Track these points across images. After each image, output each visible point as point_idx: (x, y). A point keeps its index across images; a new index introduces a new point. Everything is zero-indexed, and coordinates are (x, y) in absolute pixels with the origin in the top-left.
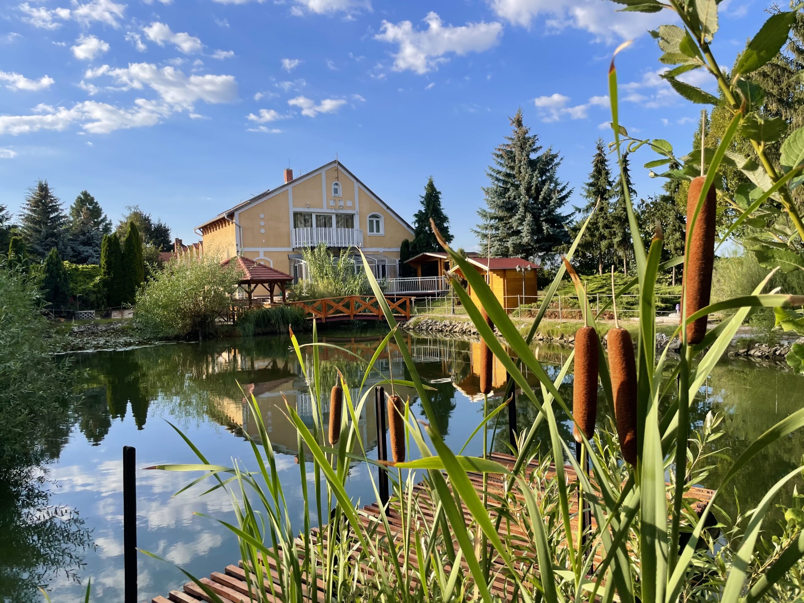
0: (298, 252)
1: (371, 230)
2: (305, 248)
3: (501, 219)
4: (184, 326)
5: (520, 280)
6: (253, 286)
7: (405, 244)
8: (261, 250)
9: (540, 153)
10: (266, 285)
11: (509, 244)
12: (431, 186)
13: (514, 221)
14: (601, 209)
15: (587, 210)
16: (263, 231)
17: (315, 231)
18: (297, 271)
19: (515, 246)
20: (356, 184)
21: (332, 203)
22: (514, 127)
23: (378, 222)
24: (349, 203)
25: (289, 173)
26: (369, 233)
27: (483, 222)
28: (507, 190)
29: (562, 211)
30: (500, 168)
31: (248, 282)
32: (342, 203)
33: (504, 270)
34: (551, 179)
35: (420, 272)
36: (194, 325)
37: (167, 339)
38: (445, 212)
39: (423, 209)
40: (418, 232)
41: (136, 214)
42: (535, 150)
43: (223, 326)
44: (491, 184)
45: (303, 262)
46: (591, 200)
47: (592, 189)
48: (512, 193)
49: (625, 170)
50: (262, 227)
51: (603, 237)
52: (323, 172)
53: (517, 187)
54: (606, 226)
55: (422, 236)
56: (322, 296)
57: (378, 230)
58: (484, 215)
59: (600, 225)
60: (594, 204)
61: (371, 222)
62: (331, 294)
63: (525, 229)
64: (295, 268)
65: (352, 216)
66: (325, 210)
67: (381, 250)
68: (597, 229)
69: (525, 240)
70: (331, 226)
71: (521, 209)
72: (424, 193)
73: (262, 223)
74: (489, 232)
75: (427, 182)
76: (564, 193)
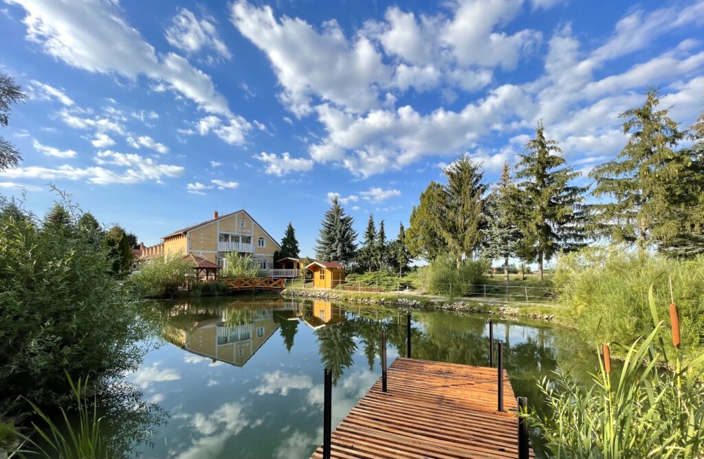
0: (222, 254)
1: (259, 245)
2: (226, 252)
3: (327, 244)
4: (161, 291)
5: (339, 273)
6: (200, 270)
7: (276, 253)
8: (201, 252)
9: (344, 216)
10: (205, 270)
11: (331, 256)
12: (290, 226)
13: (333, 246)
14: (371, 243)
15: (365, 243)
16: (202, 242)
17: (230, 244)
18: (220, 263)
19: (334, 257)
20: (253, 222)
21: (240, 230)
22: (334, 204)
23: (263, 241)
24: (249, 231)
25: (216, 214)
26: (258, 247)
27: (318, 245)
28: (330, 232)
29: (354, 243)
30: (327, 222)
31: (197, 269)
32: (245, 231)
33: (332, 268)
34: (349, 228)
35: (284, 267)
36: (167, 290)
37: (150, 297)
38: (296, 239)
39: (286, 237)
40: (283, 247)
41: (116, 228)
42: (342, 215)
43: (183, 291)
44: (322, 228)
45: (224, 259)
46: (367, 239)
47: (368, 235)
48: (332, 233)
49: (382, 228)
50: (201, 240)
51: (372, 256)
52: (236, 214)
53: (335, 231)
54: (373, 251)
55: (285, 249)
56: (236, 277)
57: (263, 245)
58: (319, 242)
59: (371, 250)
60: (368, 241)
61: (259, 241)
62: (240, 276)
63: (339, 250)
64: (219, 262)
65: (250, 237)
66: (236, 233)
67: (264, 255)
68: (370, 252)
69: (338, 255)
70: (239, 242)
71: (337, 241)
72: (287, 229)
73: (202, 238)
74: (321, 250)
75: (288, 224)
76: (355, 235)
